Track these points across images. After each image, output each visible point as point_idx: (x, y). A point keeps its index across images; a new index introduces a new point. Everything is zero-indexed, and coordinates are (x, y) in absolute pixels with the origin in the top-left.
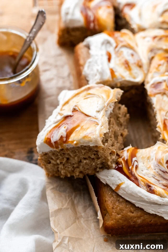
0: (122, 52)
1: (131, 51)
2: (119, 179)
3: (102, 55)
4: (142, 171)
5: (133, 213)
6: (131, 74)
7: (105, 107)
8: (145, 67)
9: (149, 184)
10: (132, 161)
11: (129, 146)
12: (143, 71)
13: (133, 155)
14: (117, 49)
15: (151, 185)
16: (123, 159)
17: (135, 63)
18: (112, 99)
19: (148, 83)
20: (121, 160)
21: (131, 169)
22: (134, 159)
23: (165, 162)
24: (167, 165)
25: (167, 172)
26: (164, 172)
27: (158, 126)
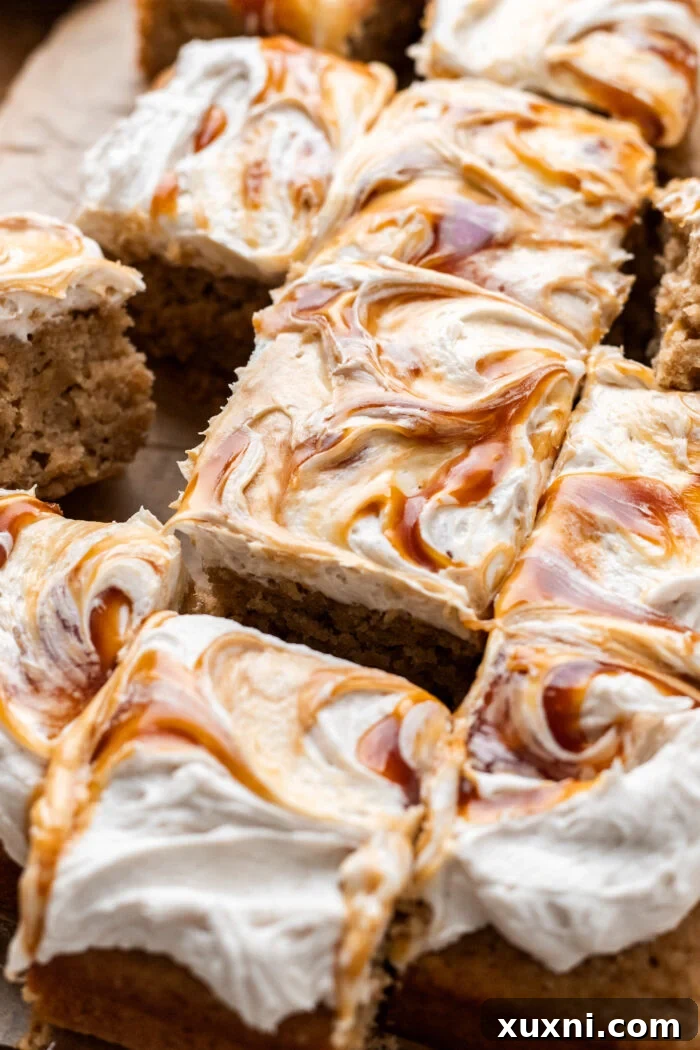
0: (272, 124)
6: (249, 220)
8: (327, 213)
12: (308, 226)
14: (258, 110)
17: (291, 185)
23: (98, 585)
24: (97, 602)
25: (76, 632)
26: (65, 625)
27: (195, 450)
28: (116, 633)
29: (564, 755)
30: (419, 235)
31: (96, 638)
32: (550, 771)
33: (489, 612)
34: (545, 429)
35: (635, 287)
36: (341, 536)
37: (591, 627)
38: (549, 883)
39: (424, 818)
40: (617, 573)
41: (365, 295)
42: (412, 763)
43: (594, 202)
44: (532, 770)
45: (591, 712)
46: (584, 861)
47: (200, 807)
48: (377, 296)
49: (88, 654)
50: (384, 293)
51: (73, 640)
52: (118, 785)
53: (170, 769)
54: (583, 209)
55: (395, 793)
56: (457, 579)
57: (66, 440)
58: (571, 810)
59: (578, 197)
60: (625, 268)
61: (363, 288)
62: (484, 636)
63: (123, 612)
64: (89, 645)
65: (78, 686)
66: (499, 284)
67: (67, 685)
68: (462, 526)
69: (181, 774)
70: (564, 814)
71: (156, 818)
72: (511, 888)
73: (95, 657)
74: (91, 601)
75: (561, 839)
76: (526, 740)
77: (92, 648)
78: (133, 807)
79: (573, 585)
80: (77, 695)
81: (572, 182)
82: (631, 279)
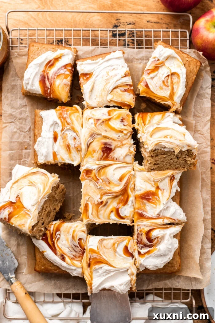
0: (67, 134)
1: (74, 135)
2: (43, 248)
3: (49, 138)
4: (62, 241)
5: (52, 267)
6: (70, 156)
7: (38, 202)
8: (83, 152)
9: (63, 254)
10: (56, 234)
11: (57, 220)
12: (81, 156)
13: (58, 230)
14: (63, 132)
15: (64, 255)
16: (50, 232)
17: (75, 148)
18: (47, 190)
19: (83, 166)
20: (48, 232)
21: (54, 241)
22: (57, 233)
23: (78, 239)
24: (78, 241)
25: (77, 247)
26: (76, 246)
27: (81, 207)
28: (83, 244)
29: (151, 244)
30: (100, 153)
31: (80, 246)
32: (150, 246)
33: (133, 222)
34: (132, 187)
35: (136, 147)
36: (109, 218)
37: (149, 222)
38: (154, 264)
39: (135, 259)
40: (150, 210)
41: (96, 171)
42: (131, 252)
43: (126, 134)
44: (147, 247)
45: (153, 237)
46: (158, 259)
47: (107, 272)
48: (98, 170)
49: (81, 249)
50: (99, 169)
51: (78, 248)
52: (94, 271)
53: (101, 268)
54: (125, 136)
55: (131, 258)
56: (127, 219)
57: (56, 204)
58: (154, 253)
59: (123, 134)
60: (134, 144)
61: (96, 170)
62: (133, 226)
63: (82, 240)
64: (80, 248)
65: (81, 255)
66: (116, 158)
67: (80, 255)
68: (125, 209)
69: (103, 268)
70: (153, 254)
71: (102, 275)
72: (150, 266)
73: (82, 249)
74: (77, 242)
75: (154, 257)
76: (145, 243)
77: (81, 248)
78: (98, 274)
79: (144, 215)
80: (82, 256)
81: (122, 132)
82: (135, 145)
